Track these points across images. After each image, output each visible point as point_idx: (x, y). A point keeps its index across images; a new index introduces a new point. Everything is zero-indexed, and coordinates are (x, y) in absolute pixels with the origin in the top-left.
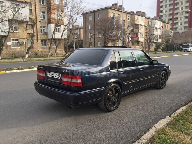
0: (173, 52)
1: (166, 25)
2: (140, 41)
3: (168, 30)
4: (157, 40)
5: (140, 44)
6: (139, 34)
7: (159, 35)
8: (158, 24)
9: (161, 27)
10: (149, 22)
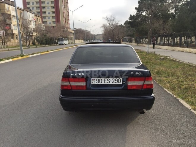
0: (51, 45)
1: (37, 18)
2: (14, 34)
3: (40, 23)
4: (32, 33)
5: (15, 37)
6: (12, 25)
7: (33, 29)
8: (30, 16)
9: (34, 19)
10: (21, 14)
